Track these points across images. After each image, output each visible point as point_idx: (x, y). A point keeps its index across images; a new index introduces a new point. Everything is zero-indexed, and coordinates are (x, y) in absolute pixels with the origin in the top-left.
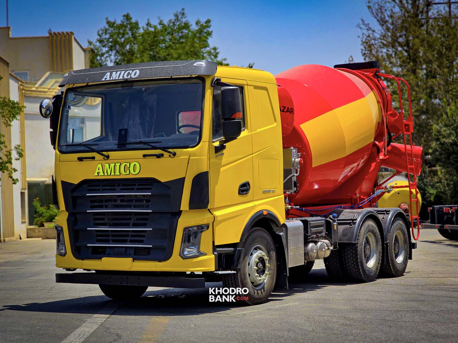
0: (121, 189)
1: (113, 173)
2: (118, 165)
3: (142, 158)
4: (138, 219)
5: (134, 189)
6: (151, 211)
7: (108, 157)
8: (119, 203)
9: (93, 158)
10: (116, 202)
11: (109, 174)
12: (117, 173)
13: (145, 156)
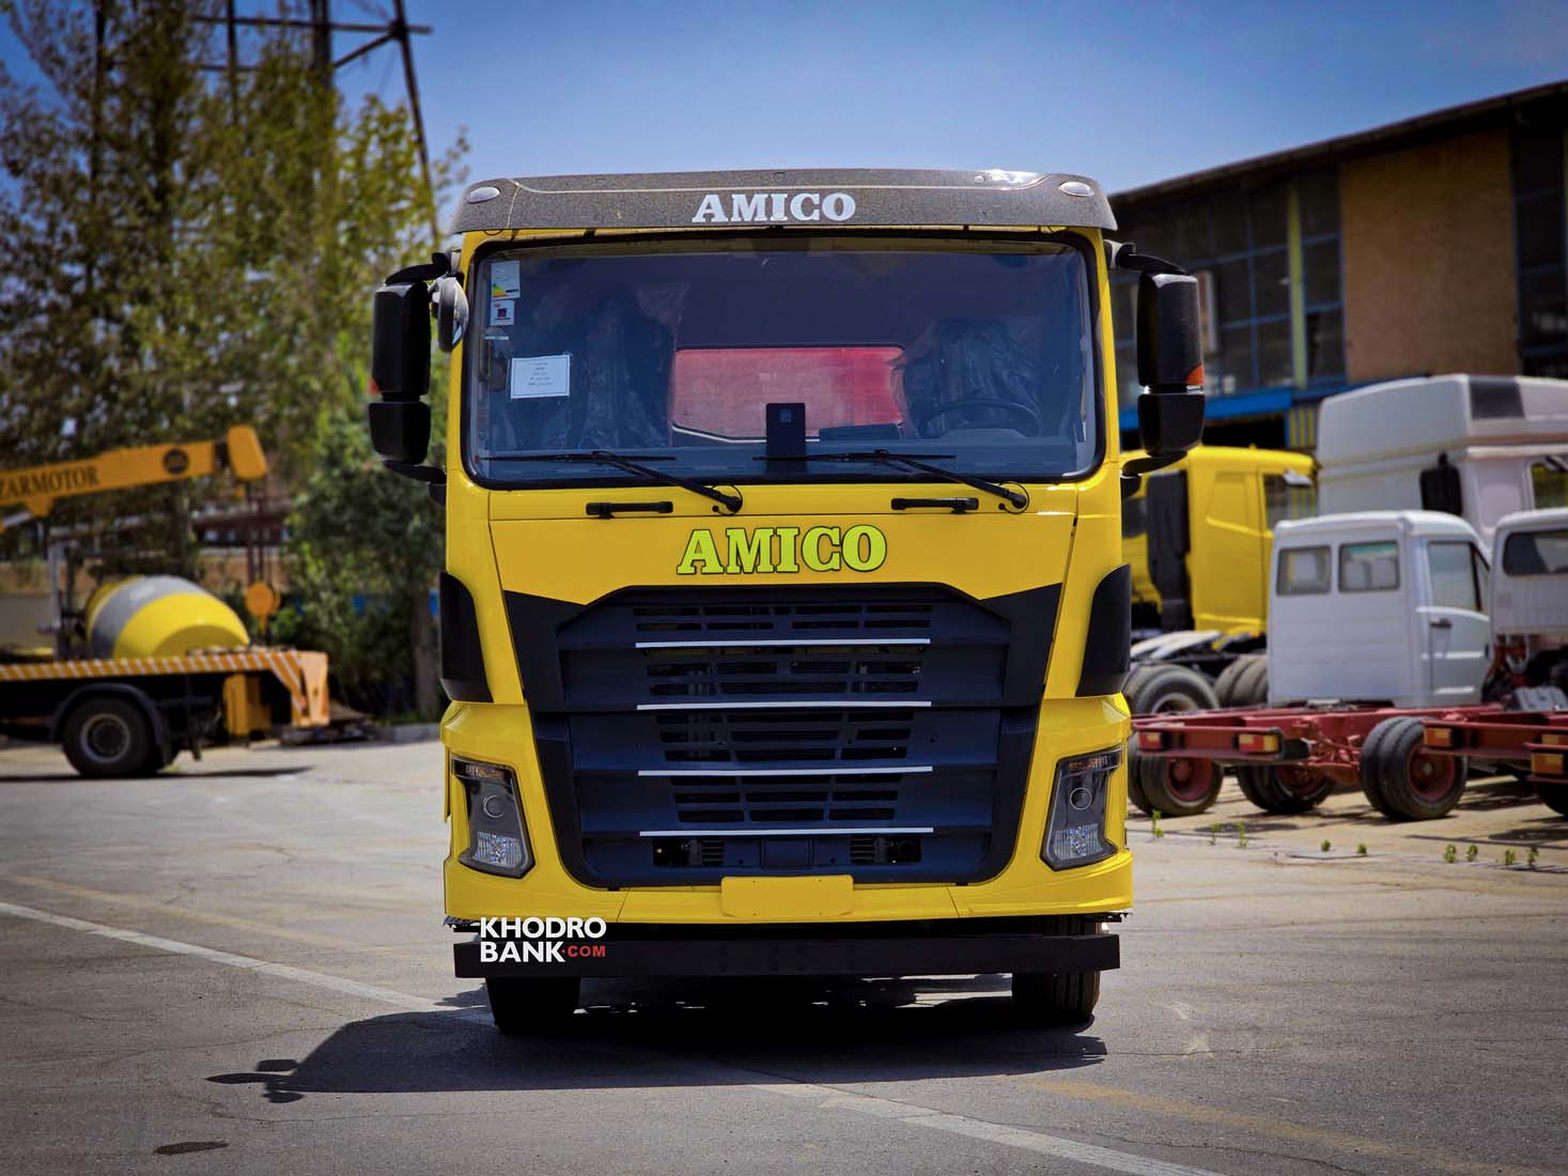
0: (797, 626)
1: (765, 566)
2: (788, 536)
3: (891, 511)
4: (863, 735)
5: (854, 624)
6: (929, 704)
7: (735, 505)
8: (784, 674)
9: (666, 508)
10: (774, 672)
11: (748, 567)
12: (787, 564)
13: (899, 504)
